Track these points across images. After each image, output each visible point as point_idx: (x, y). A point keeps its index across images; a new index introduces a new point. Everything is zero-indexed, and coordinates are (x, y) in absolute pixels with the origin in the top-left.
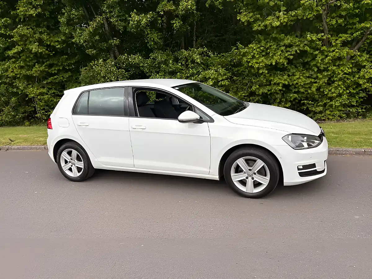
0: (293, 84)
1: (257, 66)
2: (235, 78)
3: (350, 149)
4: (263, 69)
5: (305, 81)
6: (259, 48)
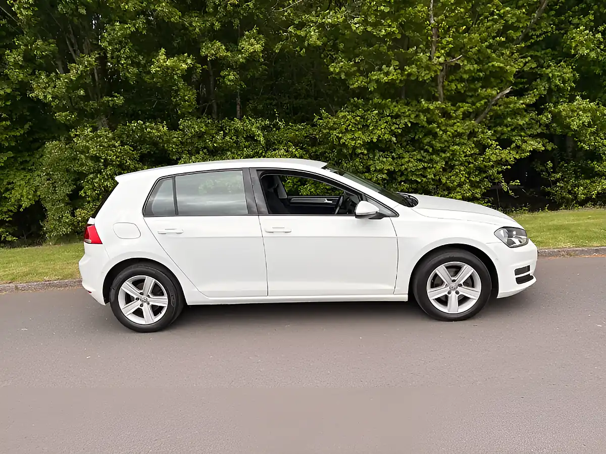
1: (352, 143)
4: (361, 149)
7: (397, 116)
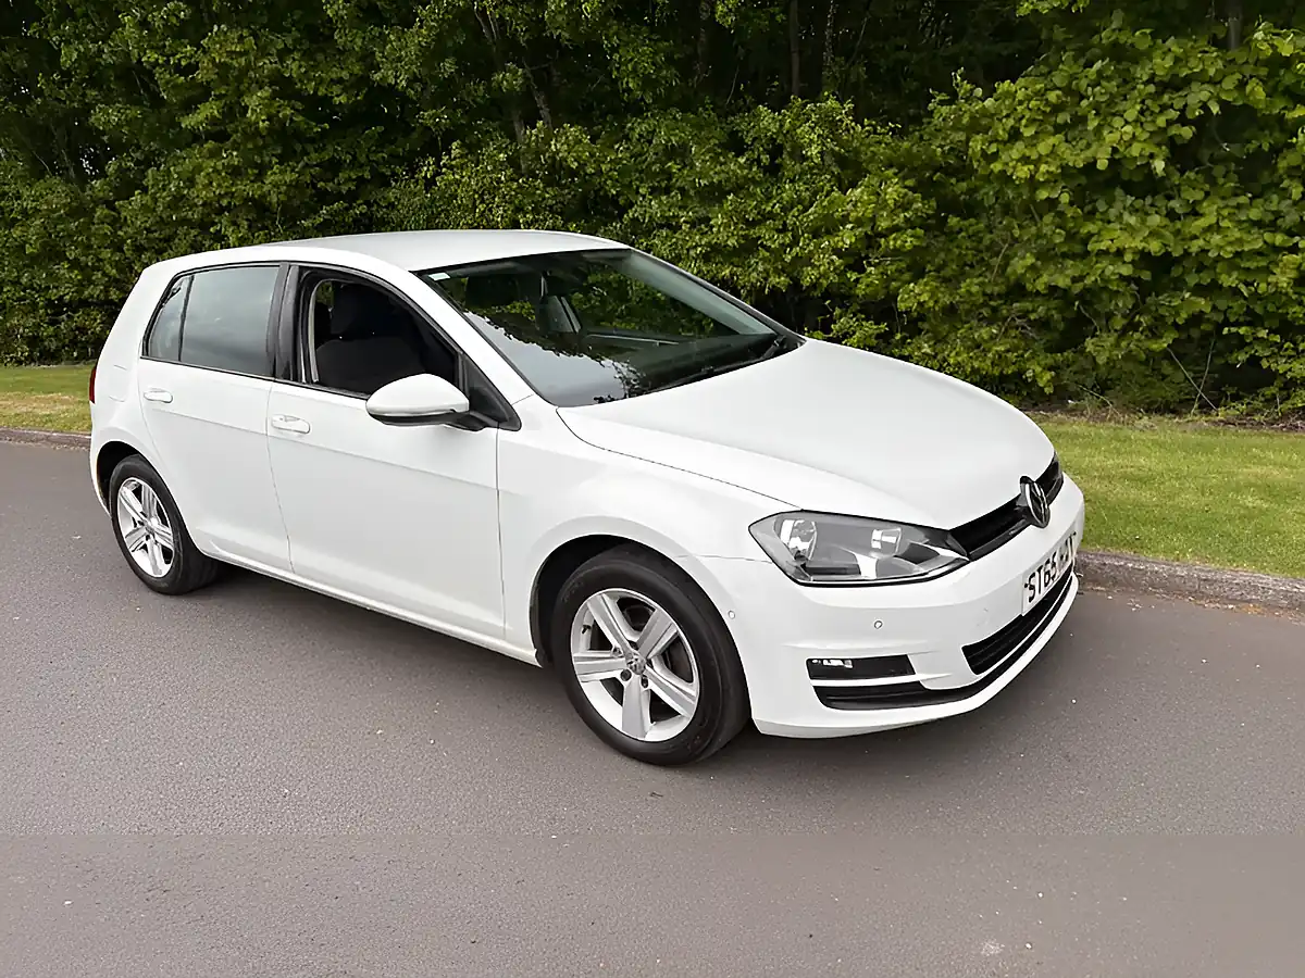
0: (1187, 253)
1: (1023, 172)
2: (953, 221)
3: (1270, 580)
4: (1053, 188)
5: (1240, 241)
6: (1040, 94)
7: (1175, 84)
